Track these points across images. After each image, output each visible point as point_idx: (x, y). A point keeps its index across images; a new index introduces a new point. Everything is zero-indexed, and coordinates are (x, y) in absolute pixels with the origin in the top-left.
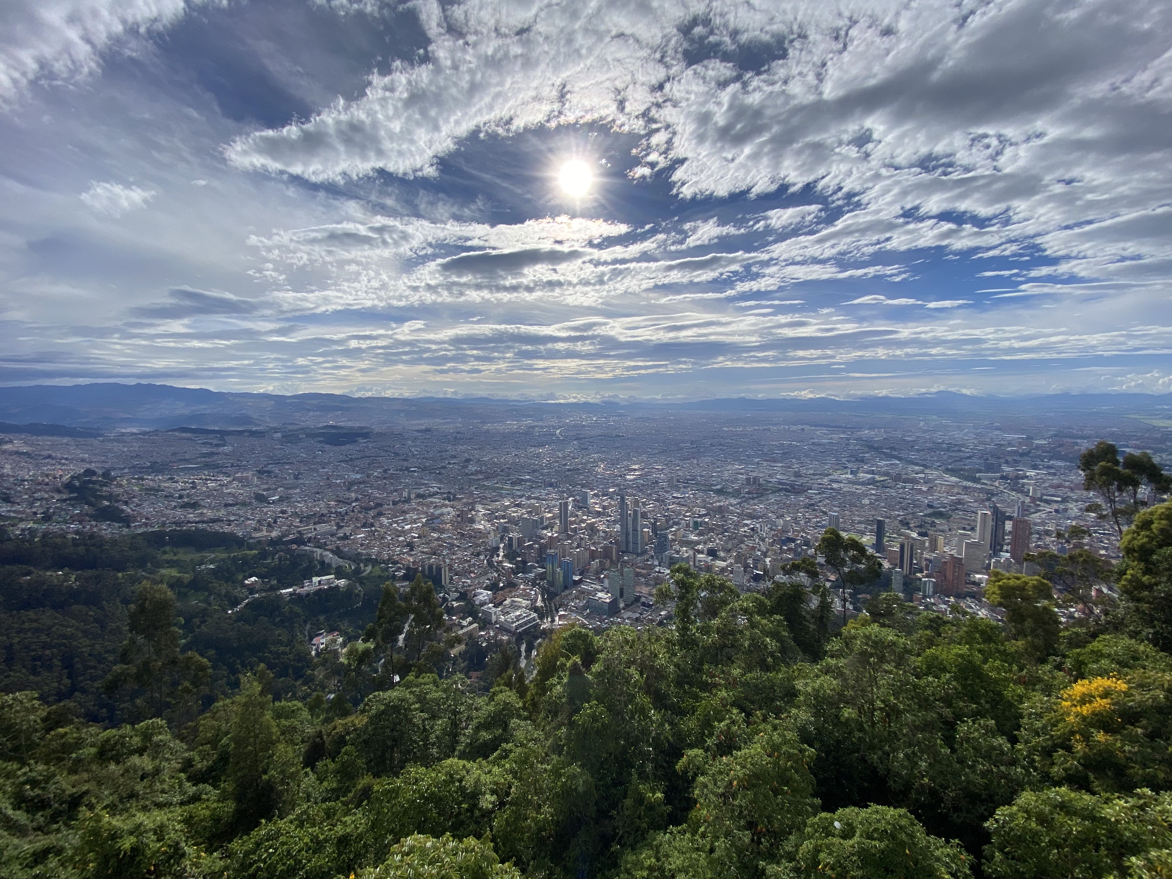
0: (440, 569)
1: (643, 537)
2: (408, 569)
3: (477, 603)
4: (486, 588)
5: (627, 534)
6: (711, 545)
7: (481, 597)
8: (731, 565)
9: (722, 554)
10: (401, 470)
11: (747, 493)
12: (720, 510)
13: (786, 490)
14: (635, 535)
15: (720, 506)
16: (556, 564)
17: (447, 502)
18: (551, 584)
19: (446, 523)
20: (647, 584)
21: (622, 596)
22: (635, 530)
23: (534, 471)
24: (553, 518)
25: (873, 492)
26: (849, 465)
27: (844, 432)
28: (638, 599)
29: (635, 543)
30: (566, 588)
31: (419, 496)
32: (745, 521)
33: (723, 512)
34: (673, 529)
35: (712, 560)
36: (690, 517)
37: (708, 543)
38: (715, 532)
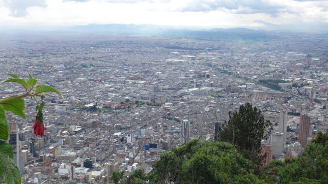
9: (97, 165)
11: (116, 108)
12: (94, 125)
15: (94, 123)
25: (213, 101)
26: (195, 81)
32: (116, 134)
33: (96, 127)
34: (51, 148)
35: (88, 171)
36: (67, 134)
37: (84, 156)
38: (90, 145)
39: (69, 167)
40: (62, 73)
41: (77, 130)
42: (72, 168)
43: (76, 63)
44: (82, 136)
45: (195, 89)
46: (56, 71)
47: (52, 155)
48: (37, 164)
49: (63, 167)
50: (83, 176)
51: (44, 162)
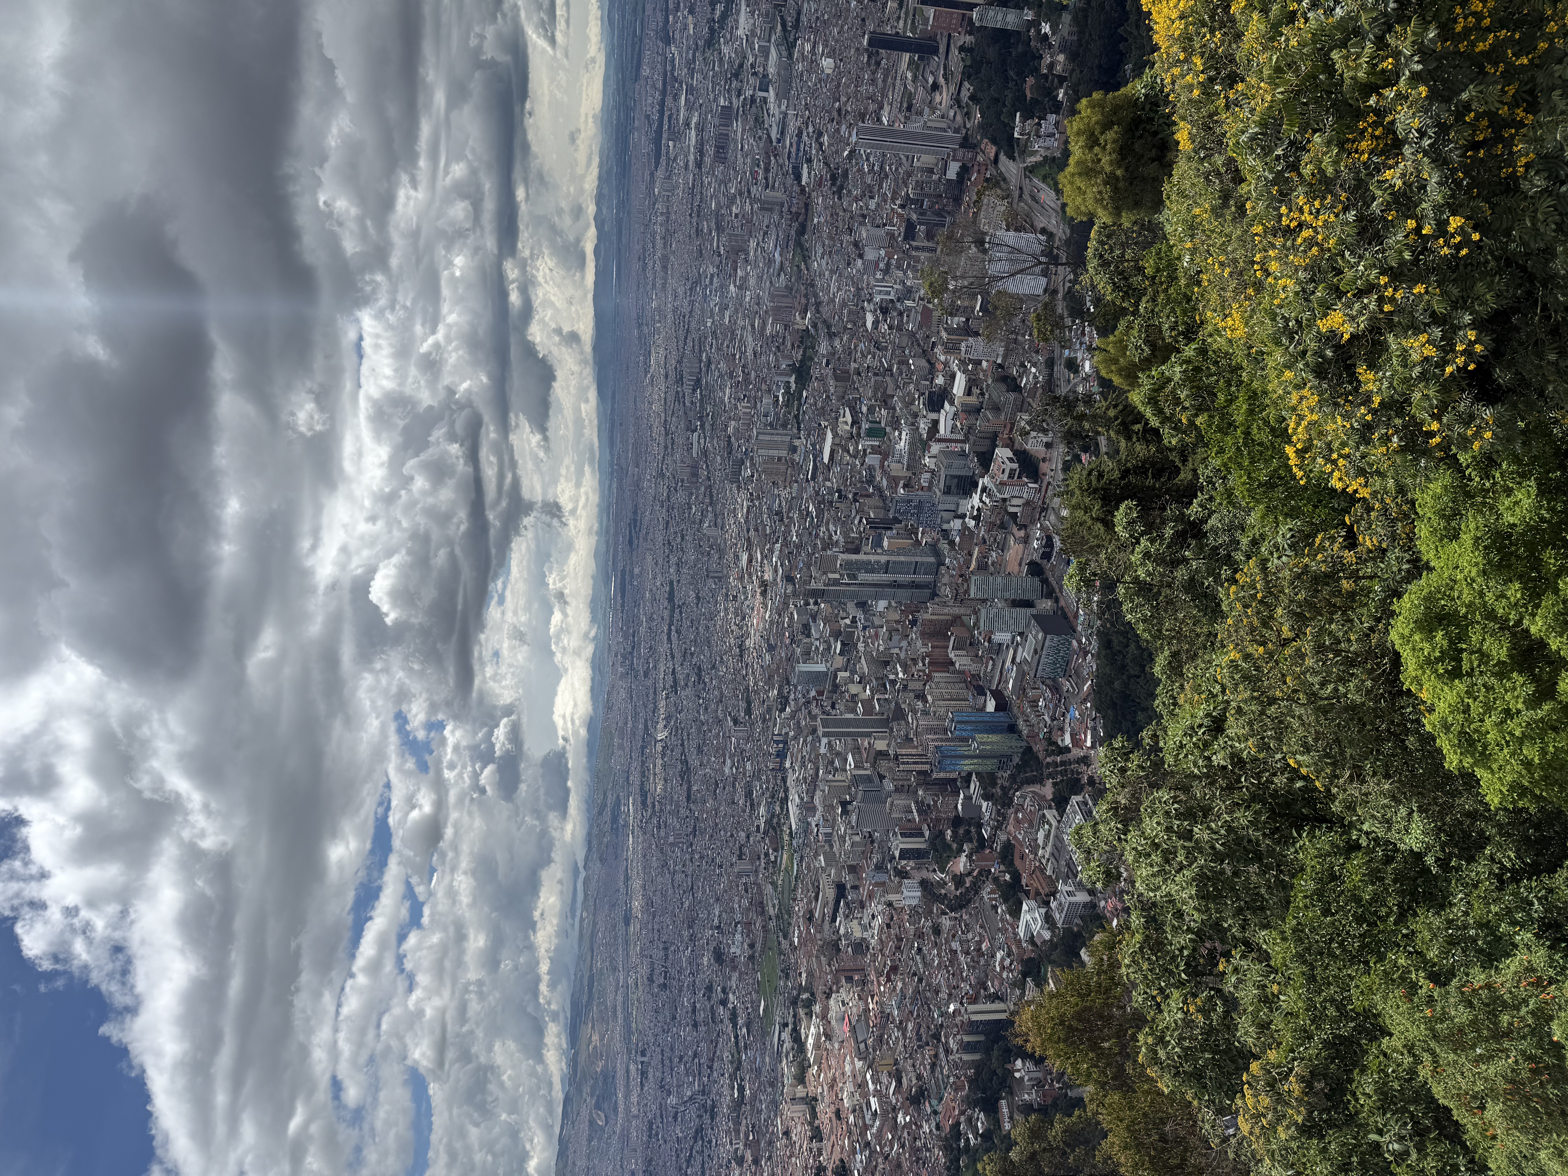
0: (972, 1023)
1: (900, 551)
2: (971, 1102)
3: (1047, 935)
4: (1016, 912)
5: (895, 585)
6: (920, 405)
7: (1037, 927)
8: (963, 363)
9: (940, 380)
10: (738, 1123)
12: (842, 376)
13: (802, 230)
14: (899, 567)
16: (963, 750)
17: (817, 1008)
18: (1003, 759)
19: (867, 1010)
20: (1003, 547)
21: (1028, 604)
22: (886, 568)
23: (749, 794)
24: (856, 750)
25: (808, 47)
26: (749, 93)
27: (676, 97)
28: (1035, 569)
29: (916, 568)
30: (1012, 729)
31: (801, 1079)
32: (869, 325)
33: (848, 372)
34: (885, 483)
35: (952, 403)
36: (857, 444)
37: (914, 408)
38: (889, 392)
39: (935, 448)
40: (712, 438)
41: (849, 418)
42: (940, 440)
43: (688, 404)
44: (864, 409)
45: (771, 95)
46: (705, 453)
47: (902, 483)
50: (962, 415)
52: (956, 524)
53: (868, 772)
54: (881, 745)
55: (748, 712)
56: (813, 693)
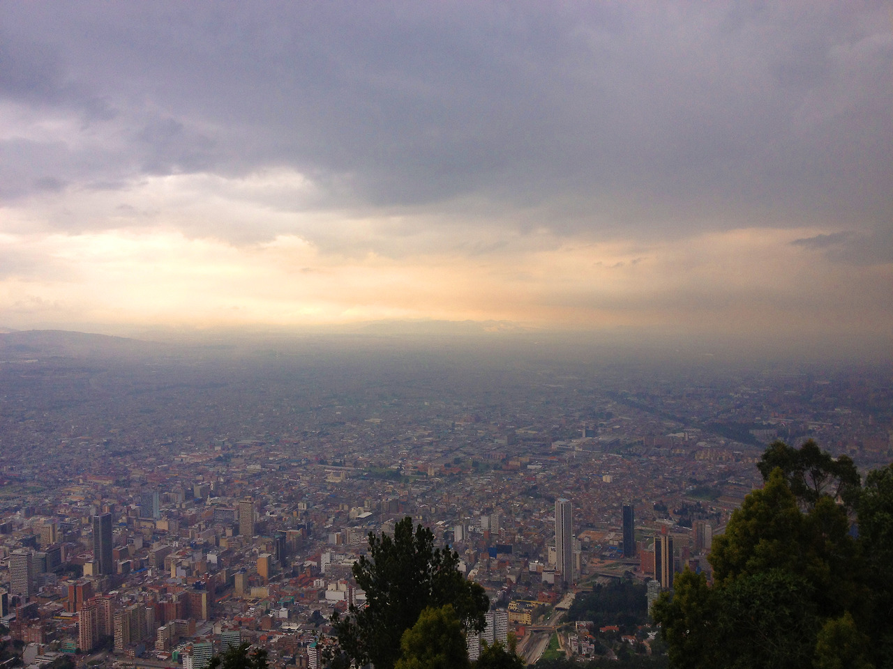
11: (436, 475)
15: (395, 501)
33: (398, 511)
36: (344, 524)
39: (344, 588)
41: (364, 515)
42: (350, 591)
47: (315, 564)
48: (287, 580)
49: (335, 588)
51: (301, 576)
52: (283, 613)
53: (63, 561)
54: (88, 569)
55: (115, 454)
56: (133, 506)
